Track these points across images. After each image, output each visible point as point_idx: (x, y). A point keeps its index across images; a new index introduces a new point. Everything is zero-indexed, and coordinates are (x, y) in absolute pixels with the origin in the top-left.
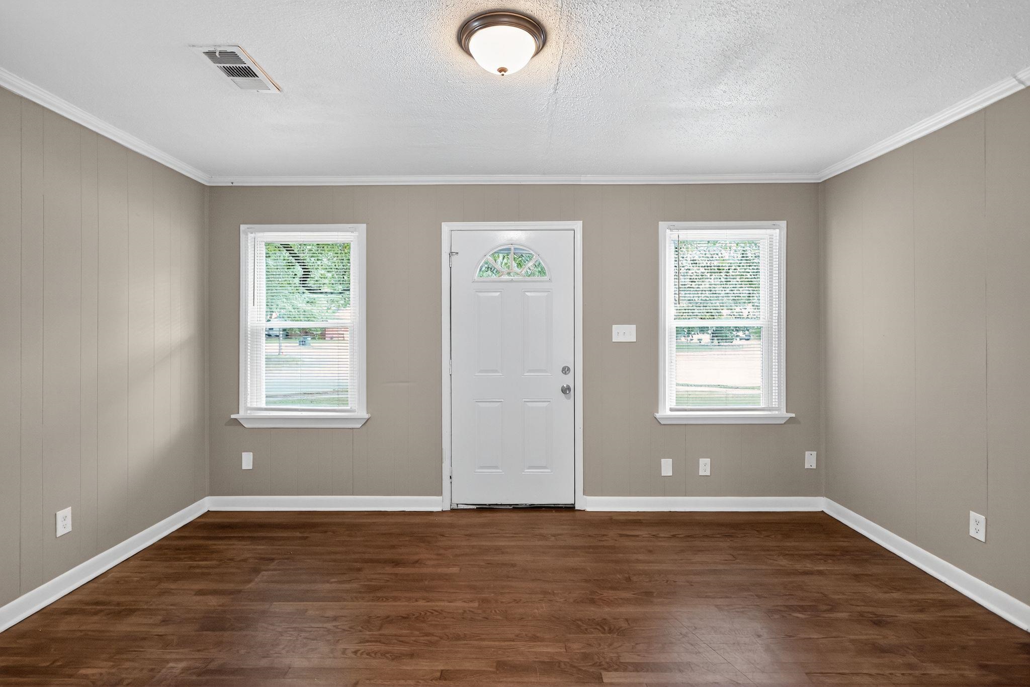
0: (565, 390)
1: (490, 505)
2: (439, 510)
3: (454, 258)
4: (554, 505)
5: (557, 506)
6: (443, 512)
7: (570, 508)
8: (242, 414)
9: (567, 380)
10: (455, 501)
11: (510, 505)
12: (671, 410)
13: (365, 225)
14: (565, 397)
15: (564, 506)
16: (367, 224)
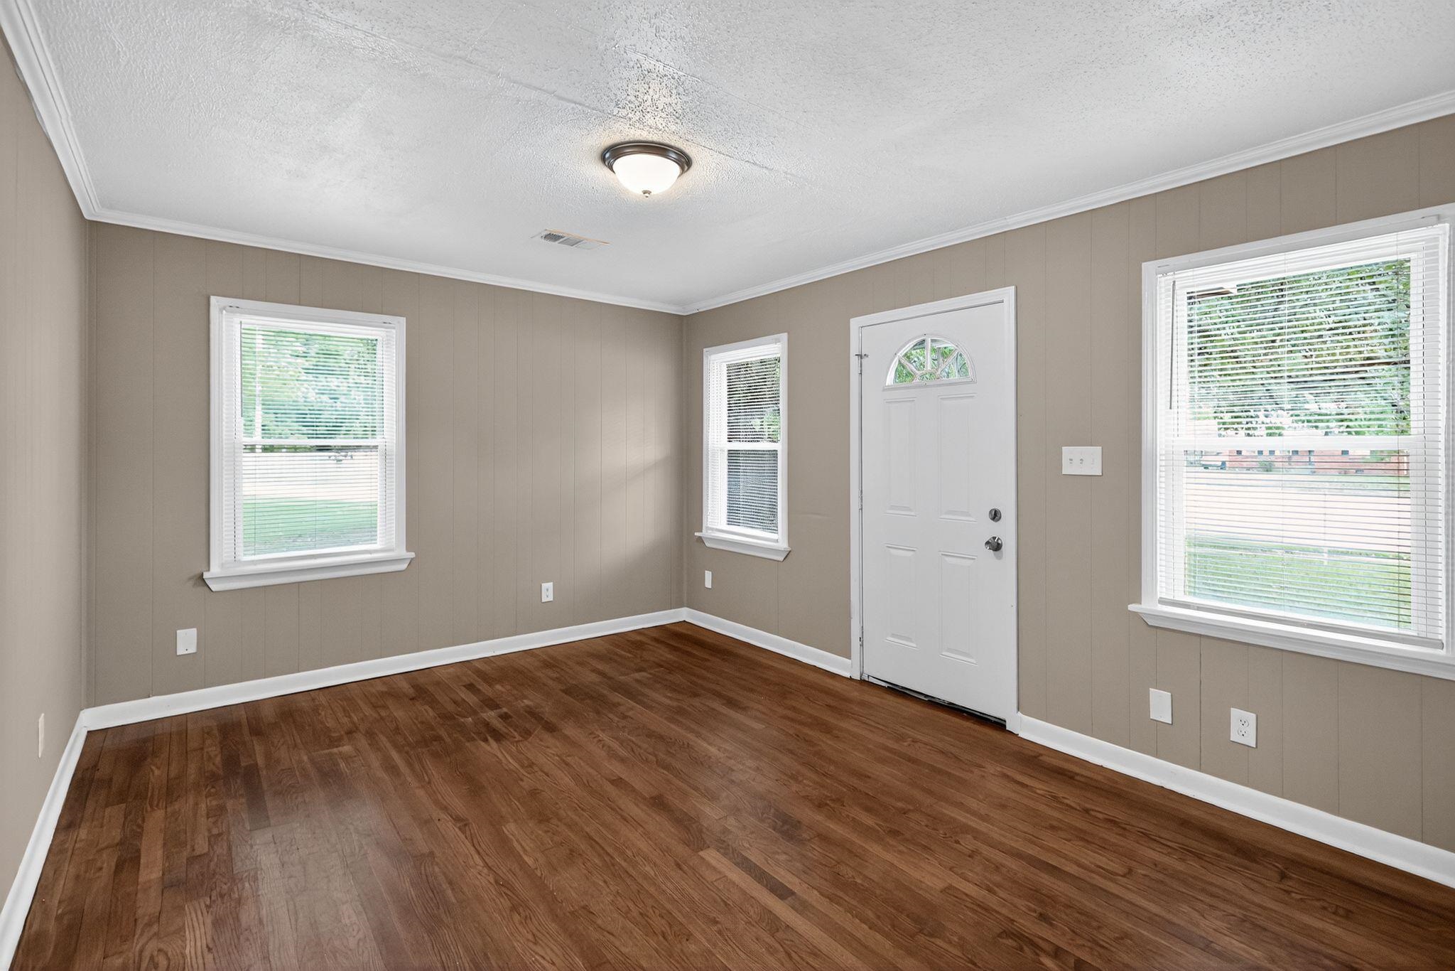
0: (996, 546)
1: (903, 688)
2: (846, 676)
3: (865, 361)
4: (981, 713)
5: (984, 716)
6: (851, 679)
7: (999, 725)
8: (705, 534)
9: (993, 530)
10: (867, 671)
11: (926, 696)
12: (1163, 602)
13: (786, 334)
14: (995, 554)
15: (996, 720)
16: (789, 334)
